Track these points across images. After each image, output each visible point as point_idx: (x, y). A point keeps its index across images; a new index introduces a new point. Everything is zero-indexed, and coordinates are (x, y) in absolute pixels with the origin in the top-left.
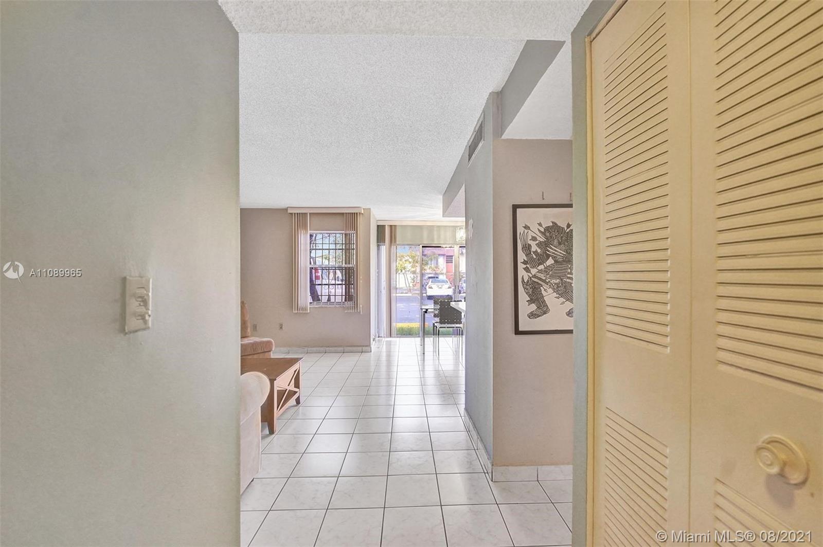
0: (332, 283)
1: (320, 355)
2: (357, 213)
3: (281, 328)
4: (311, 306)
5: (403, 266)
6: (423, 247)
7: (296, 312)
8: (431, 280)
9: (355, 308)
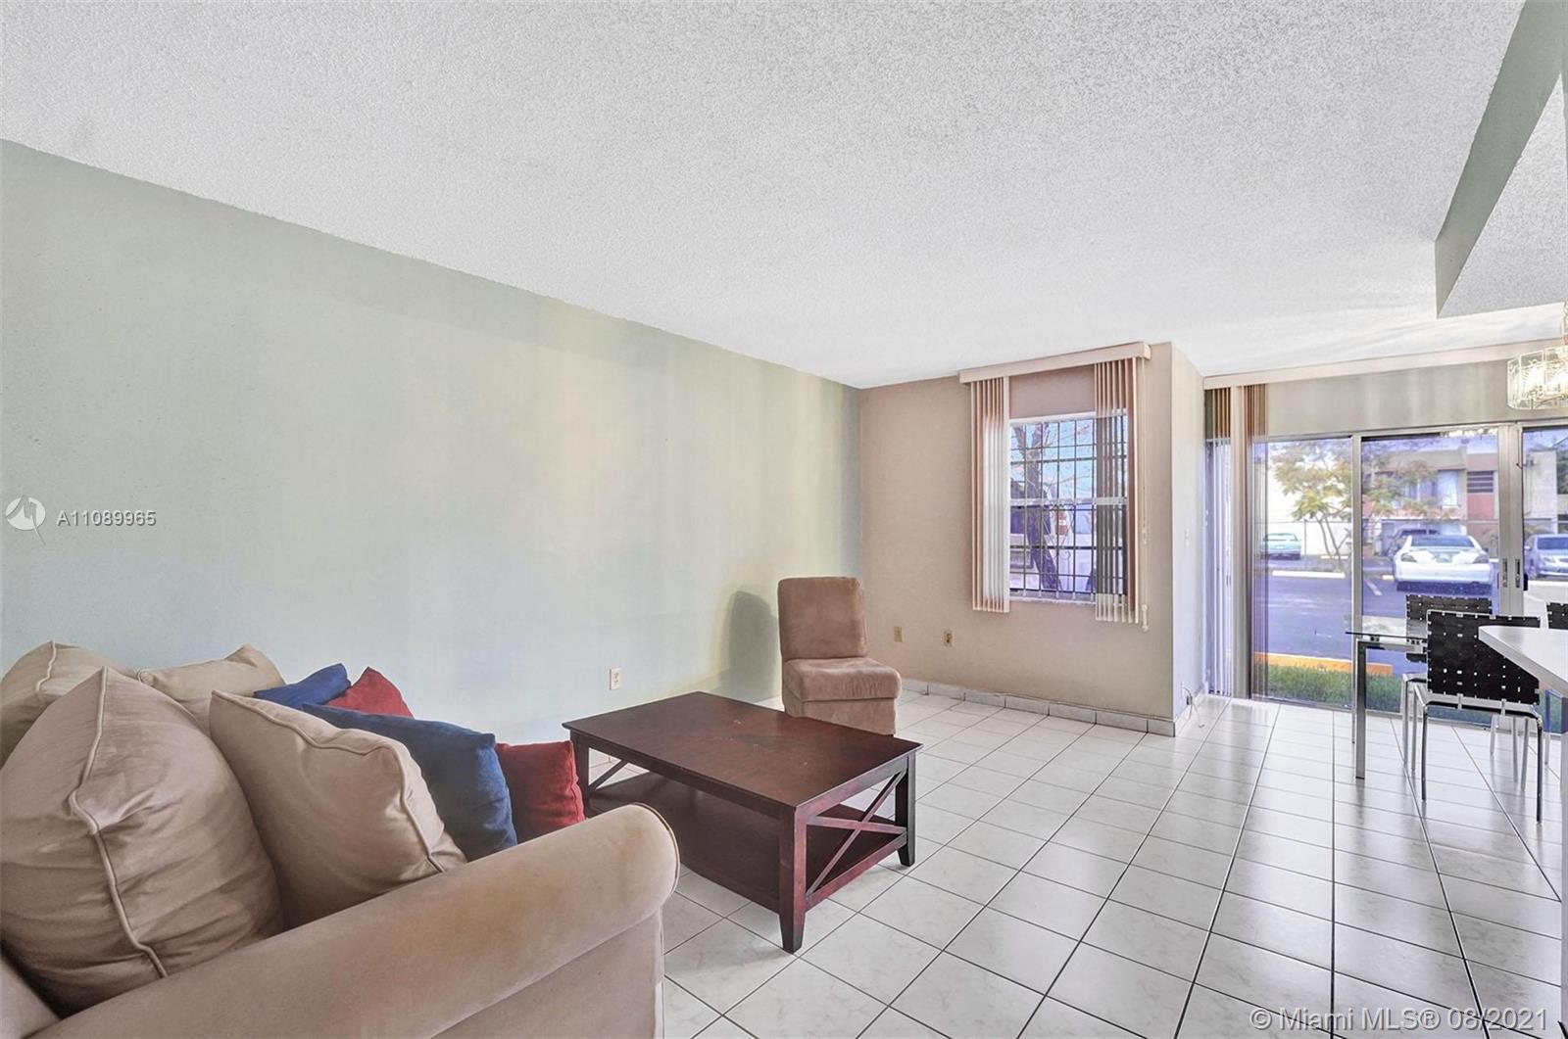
0: (1065, 544)
1: (1033, 719)
2: (1130, 360)
3: (948, 641)
4: (1014, 598)
5: (1317, 503)
6: (1364, 439)
7: (979, 609)
8: (1410, 538)
9: (1127, 613)
